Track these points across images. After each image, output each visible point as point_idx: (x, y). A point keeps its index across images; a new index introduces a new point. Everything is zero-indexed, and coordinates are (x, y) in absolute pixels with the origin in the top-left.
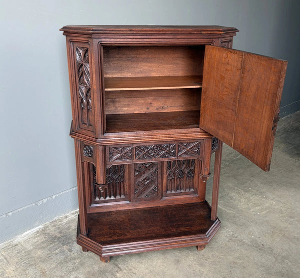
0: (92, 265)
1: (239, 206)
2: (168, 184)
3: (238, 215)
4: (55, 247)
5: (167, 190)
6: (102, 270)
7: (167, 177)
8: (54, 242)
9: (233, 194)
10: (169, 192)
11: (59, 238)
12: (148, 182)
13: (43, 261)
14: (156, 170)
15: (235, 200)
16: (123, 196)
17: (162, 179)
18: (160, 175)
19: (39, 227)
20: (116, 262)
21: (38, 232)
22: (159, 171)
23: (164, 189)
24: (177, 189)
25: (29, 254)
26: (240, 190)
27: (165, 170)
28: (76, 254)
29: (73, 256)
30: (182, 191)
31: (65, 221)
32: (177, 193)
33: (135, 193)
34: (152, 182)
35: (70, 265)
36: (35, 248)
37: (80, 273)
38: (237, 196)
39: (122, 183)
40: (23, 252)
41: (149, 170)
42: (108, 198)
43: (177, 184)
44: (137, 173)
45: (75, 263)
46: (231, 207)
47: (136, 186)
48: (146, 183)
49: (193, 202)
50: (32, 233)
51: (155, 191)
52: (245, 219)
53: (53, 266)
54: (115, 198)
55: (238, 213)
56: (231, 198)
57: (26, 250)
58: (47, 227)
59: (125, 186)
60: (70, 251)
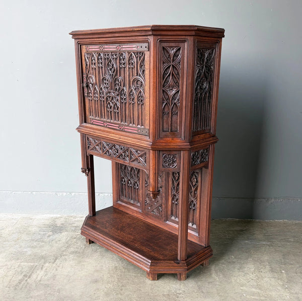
0: (45, 250)
3: (218, 284)
4: (45, 230)
6: (44, 256)
8: (50, 228)
9: (250, 266)
11: (57, 226)
13: (28, 234)
15: (243, 272)
19: (57, 215)
20: (59, 258)
25: (29, 227)
26: (268, 267)
28: (48, 240)
29: (45, 240)
31: (77, 219)
35: (35, 244)
36: (36, 225)
37: (32, 250)
38: (252, 270)
40: (28, 224)
45: (39, 244)
46: (224, 275)
52: (218, 290)
55: (220, 282)
56: (241, 268)
60: (49, 236)
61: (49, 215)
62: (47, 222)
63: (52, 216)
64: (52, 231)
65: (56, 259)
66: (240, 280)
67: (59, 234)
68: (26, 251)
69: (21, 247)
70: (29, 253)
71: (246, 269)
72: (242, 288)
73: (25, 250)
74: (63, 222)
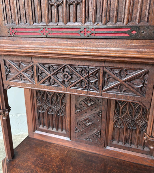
2: (115, 133)
5: (113, 139)
7: (115, 124)
10: (115, 142)
12: (90, 123)
14: (99, 113)
16: (64, 132)
17: (107, 125)
18: (104, 120)
22: (104, 114)
23: (110, 137)
24: (126, 141)
27: (112, 115)
30: (133, 146)
32: (126, 147)
33: (75, 133)
34: (94, 125)
39: (63, 117)
41: (92, 110)
42: (50, 129)
43: (126, 136)
44: (78, 111)
47: (76, 124)
48: (88, 124)
49: (146, 164)
51: (97, 136)
54: (57, 131)
59: (67, 121)
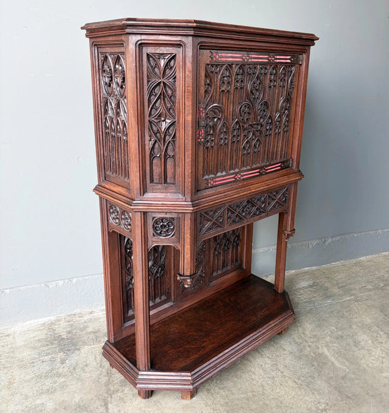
0: (75, 392)
1: (363, 361)
3: (353, 376)
4: (48, 352)
6: (82, 404)
8: (52, 344)
9: (363, 337)
11: (63, 339)
13: (22, 367)
15: (363, 348)
19: (49, 318)
20: (109, 399)
21: (44, 324)
25: (13, 352)
26: (382, 333)
28: (66, 370)
29: (61, 370)
31: (86, 318)
35: (48, 383)
36: (25, 346)
37: (52, 398)
38: (370, 342)
40: (9, 346)
45: (55, 382)
46: (347, 360)
50: (36, 324)
52: (362, 388)
53: (28, 377)
55: (354, 373)
56: (356, 344)
57: (14, 346)
58: (59, 321)
60: (63, 362)
61: (36, 321)
62: (42, 335)
63: (42, 320)
64: (62, 350)
65: (106, 404)
66: (371, 363)
67: (77, 352)
68: (43, 404)
69: (27, 398)
70: (50, 405)
71: (362, 343)
72: (384, 375)
73: (38, 402)
74: (69, 329)
